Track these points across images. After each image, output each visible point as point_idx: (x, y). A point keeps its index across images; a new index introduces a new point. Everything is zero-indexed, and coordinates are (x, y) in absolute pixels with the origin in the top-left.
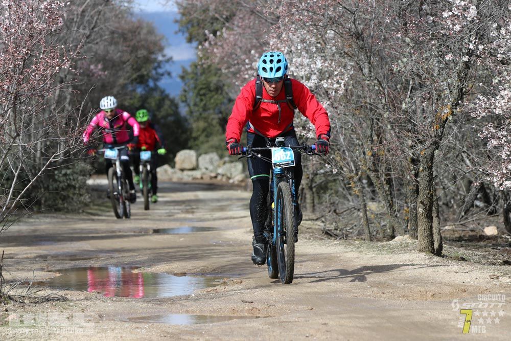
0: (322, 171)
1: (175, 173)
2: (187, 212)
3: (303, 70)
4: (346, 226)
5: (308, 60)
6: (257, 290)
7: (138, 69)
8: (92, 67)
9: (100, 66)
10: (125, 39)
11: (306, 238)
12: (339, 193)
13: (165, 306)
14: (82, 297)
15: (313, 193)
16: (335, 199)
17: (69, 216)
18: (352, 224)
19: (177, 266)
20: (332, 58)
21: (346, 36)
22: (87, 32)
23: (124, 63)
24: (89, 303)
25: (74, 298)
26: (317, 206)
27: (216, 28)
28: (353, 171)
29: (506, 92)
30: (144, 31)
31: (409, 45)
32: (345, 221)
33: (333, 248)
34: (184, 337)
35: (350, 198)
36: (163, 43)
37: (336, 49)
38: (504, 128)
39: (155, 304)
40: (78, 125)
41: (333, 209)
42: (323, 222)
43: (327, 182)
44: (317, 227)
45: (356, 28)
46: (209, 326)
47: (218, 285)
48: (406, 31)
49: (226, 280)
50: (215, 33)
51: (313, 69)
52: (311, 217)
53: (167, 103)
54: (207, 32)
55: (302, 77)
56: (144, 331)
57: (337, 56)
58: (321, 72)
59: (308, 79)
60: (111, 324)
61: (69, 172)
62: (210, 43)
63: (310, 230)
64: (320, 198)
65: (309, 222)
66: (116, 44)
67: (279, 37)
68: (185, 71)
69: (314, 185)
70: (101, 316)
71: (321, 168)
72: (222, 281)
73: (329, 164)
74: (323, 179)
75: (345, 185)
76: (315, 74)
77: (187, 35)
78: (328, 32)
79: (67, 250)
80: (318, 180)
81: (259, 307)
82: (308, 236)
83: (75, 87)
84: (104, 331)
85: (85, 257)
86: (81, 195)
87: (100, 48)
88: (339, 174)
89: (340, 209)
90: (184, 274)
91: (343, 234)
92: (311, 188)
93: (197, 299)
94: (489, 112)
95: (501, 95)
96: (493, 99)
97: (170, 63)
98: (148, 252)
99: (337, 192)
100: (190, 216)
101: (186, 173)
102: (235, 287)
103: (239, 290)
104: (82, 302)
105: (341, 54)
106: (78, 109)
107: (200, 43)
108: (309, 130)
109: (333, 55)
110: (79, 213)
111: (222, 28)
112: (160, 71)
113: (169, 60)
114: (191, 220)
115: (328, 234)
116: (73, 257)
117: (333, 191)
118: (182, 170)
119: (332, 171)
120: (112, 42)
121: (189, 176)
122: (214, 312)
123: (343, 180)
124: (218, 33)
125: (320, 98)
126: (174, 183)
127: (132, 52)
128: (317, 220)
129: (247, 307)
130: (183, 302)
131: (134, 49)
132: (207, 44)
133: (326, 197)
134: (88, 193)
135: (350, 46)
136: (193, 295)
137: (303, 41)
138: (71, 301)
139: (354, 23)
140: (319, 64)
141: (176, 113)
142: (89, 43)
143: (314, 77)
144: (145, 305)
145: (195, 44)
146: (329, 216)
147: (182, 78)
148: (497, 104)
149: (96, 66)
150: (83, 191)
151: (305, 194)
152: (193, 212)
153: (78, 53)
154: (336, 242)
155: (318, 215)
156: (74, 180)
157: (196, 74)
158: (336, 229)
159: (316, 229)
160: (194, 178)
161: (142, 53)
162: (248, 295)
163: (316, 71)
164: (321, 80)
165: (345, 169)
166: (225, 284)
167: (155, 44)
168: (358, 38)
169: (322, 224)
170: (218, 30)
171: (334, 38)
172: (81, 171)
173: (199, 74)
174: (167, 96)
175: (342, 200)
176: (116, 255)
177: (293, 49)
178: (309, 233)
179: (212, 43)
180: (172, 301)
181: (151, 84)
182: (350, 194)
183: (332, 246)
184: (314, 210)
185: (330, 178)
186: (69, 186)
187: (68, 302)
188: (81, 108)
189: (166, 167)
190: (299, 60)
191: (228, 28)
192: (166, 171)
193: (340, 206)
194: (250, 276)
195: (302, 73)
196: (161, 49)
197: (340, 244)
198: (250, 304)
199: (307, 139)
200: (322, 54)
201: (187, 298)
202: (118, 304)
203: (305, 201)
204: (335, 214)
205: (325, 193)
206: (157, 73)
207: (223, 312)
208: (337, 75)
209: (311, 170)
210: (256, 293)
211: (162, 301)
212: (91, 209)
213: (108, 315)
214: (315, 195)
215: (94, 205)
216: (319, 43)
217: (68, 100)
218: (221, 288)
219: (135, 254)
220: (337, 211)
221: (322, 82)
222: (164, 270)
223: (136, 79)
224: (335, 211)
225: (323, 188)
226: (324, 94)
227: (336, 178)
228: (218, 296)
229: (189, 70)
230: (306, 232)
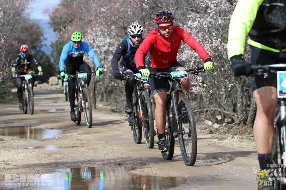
0: (110, 85)
1: (49, 86)
2: (54, 103)
3: (102, 43)
4: (121, 107)
5: (103, 39)
6: (84, 135)
7: (33, 43)
8: (13, 42)
9: (17, 42)
10: (27, 31)
11: (104, 113)
12: (118, 94)
13: (45, 142)
14: (10, 139)
15: (107, 94)
16: (116, 96)
17: (4, 105)
18: (123, 107)
19: (50, 125)
20: (114, 38)
21: (120, 29)
22: (11, 28)
23: (27, 41)
24: (13, 141)
25: (7, 139)
26: (109, 100)
27: (66, 25)
28: (123, 85)
29: (187, 51)
30: (35, 27)
31: (146, 32)
32: (120, 106)
33: (115, 117)
34: (53, 155)
35: (122, 96)
36: (43, 32)
37: (116, 33)
38: (186, 66)
39: (41, 141)
40: (7, 67)
41: (115, 100)
42: (111, 106)
43: (113, 89)
44: (109, 108)
45: (124, 25)
46: (63, 150)
47: (67, 133)
48: (145, 26)
49: (70, 131)
50: (65, 28)
51: (106, 43)
52: (106, 104)
53: (44, 57)
54: (61, 27)
55: (101, 46)
56: (36, 153)
57: (116, 37)
58: (109, 43)
59: (104, 46)
60: (23, 150)
61: (4, 86)
62: (63, 32)
63: (105, 110)
64: (110, 96)
65: (105, 106)
66: (23, 33)
67: (92, 29)
68: (52, 43)
69: (107, 91)
70: (18, 147)
71: (110, 84)
72: (69, 131)
73: (113, 82)
74: (111, 88)
75: (120, 90)
76: (107, 44)
77: (53, 29)
78: (112, 26)
79: (3, 119)
80: (109, 89)
81: (84, 142)
82: (105, 112)
83: (6, 51)
84: (19, 153)
85: (11, 122)
86: (9, 96)
87: (17, 35)
88: (118, 86)
89: (118, 100)
90: (53, 129)
91: (119, 111)
92: (106, 92)
93: (58, 139)
94: (180, 59)
95: (185, 53)
96: (181, 54)
97: (46, 40)
98: (38, 119)
99: (117, 94)
100: (55, 104)
101: (53, 86)
102: (74, 134)
103: (76, 135)
104: (11, 141)
105: (118, 36)
106: (7, 60)
107: (59, 32)
108: (105, 68)
109: (115, 37)
110: (8, 104)
111: (68, 26)
112: (42, 44)
113: (46, 39)
114: (56, 106)
115: (113, 111)
116: (6, 122)
117: (115, 93)
118: (52, 85)
119: (114, 85)
120: (22, 32)
121: (55, 88)
122: (66, 144)
123: (119, 89)
124: (66, 28)
125: (109, 54)
126: (48, 91)
127: (30, 36)
128: (109, 105)
129: (79, 142)
130: (53, 141)
131: (31, 35)
132: (62, 32)
133: (112, 96)
134: (12, 95)
135: (121, 33)
136: (57, 137)
137: (102, 31)
138: (5, 140)
139: (123, 23)
140: (108, 40)
141: (49, 61)
142: (12, 32)
143: (106, 46)
144: (36, 142)
145: (57, 32)
146: (114, 103)
147: (51, 46)
148: (183, 56)
149: (15, 42)
150: (10, 94)
151: (104, 95)
152: (56, 103)
153: (7, 36)
154: (116, 115)
155: (109, 103)
156: (6, 90)
157: (57, 45)
158: (116, 109)
159: (108, 109)
160: (57, 89)
161: (34, 36)
162: (80, 137)
163: (107, 43)
164: (109, 47)
165: (120, 84)
166: (70, 132)
167: (40, 32)
168: (125, 29)
169: (111, 107)
170: (66, 26)
171: (114, 29)
172: (9, 86)
173: (58, 45)
174: (45, 54)
175: (119, 97)
176: (24, 121)
177: (97, 34)
178: (105, 111)
179: (64, 31)
180: (48, 140)
181: (38, 49)
182: (122, 94)
183: (115, 116)
184: (107, 101)
185: (114, 88)
186: (4, 92)
187: (4, 141)
188: (9, 60)
189: (45, 84)
190: (100, 39)
191: (70, 25)
192: (45, 86)
193: (118, 99)
194: (80, 129)
195: (101, 44)
196: (42, 35)
197: (118, 115)
198: (80, 141)
199: (104, 72)
200: (110, 36)
201: (54, 139)
202: (25, 141)
203: (104, 98)
204: (116, 103)
205: (112, 94)
206: (40, 45)
207: (69, 144)
208: (116, 45)
209: (106, 84)
210: (83, 136)
211: (44, 140)
212: (13, 102)
213: (21, 146)
214: (108, 95)
215: (15, 100)
216: (109, 31)
217: (3, 56)
218: (68, 134)
219: (32, 120)
220: (117, 102)
221: (110, 48)
222: (45, 127)
223: (32, 47)
224: (116, 102)
225: (111, 92)
226: (111, 53)
227: (116, 87)
228: (67, 137)
229: (54, 43)
230: (104, 111)
